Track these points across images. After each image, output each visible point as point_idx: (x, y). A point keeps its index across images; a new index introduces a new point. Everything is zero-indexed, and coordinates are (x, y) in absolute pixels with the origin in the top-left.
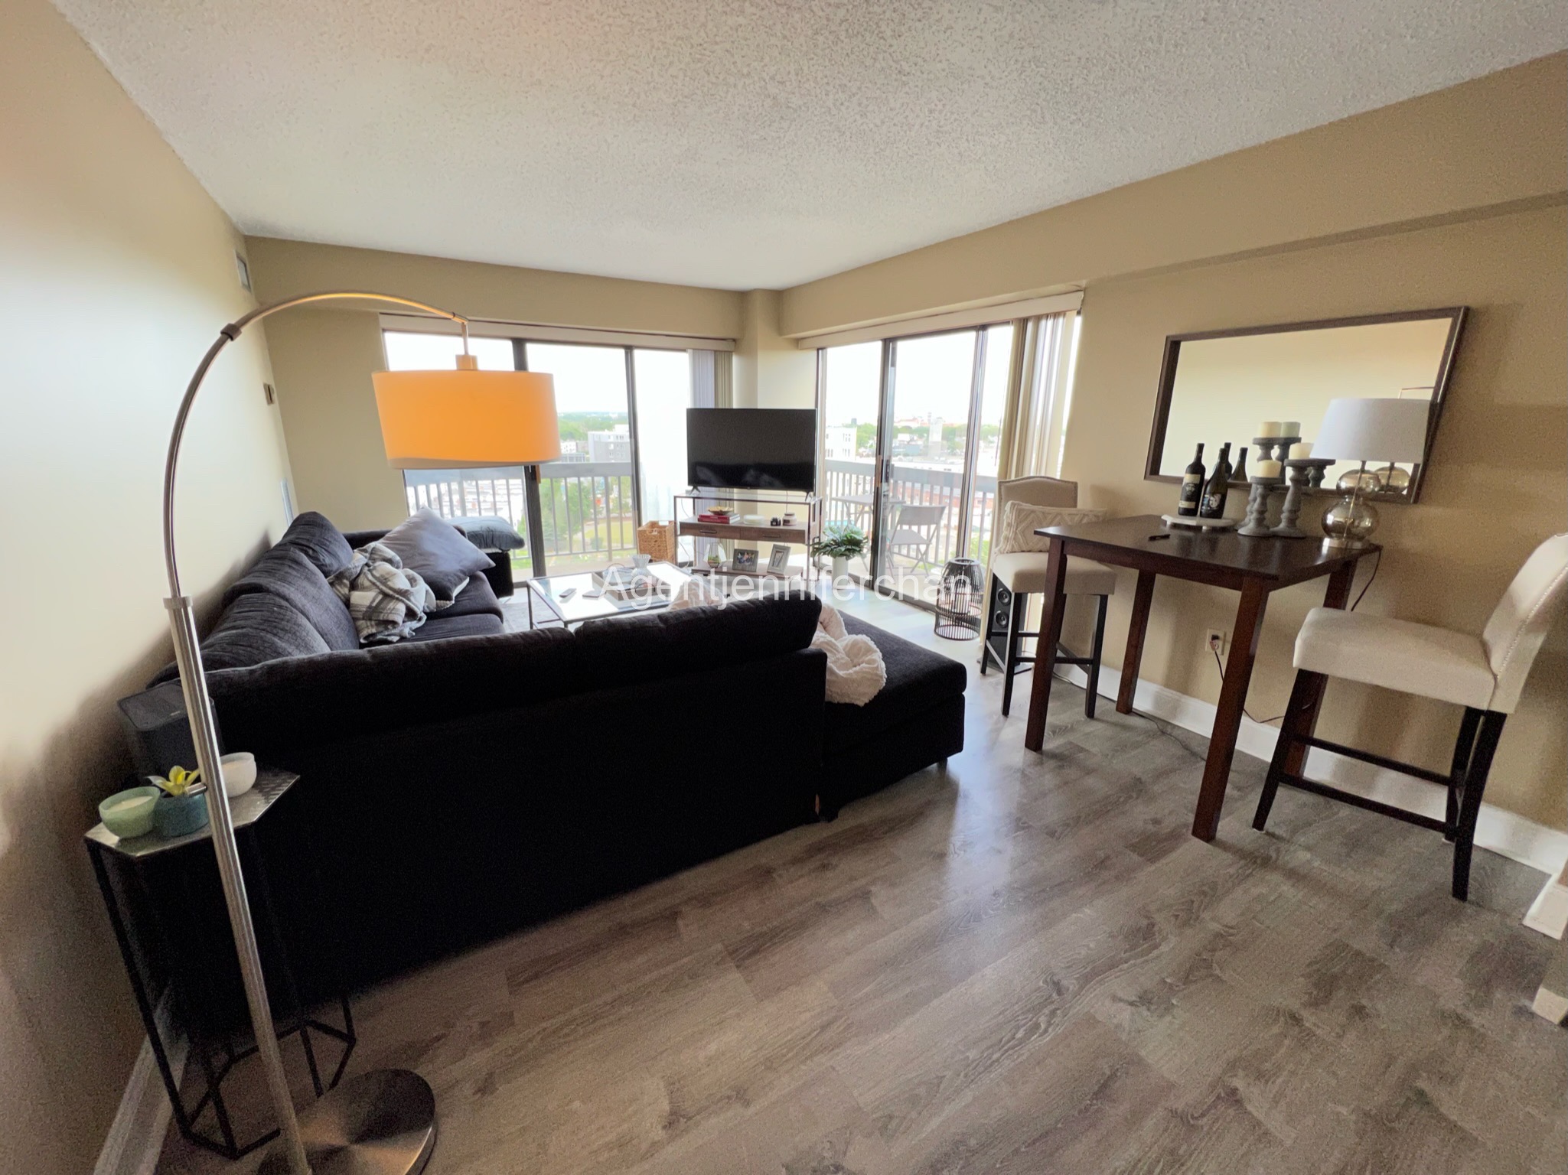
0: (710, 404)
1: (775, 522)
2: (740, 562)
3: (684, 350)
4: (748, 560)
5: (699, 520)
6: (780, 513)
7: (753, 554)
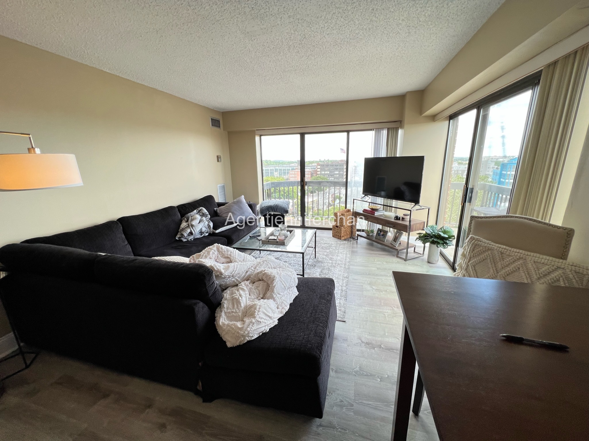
0: (383, 154)
1: (397, 218)
2: (379, 235)
3: (371, 130)
4: (383, 235)
5: (363, 211)
6: (400, 213)
7: (386, 232)
